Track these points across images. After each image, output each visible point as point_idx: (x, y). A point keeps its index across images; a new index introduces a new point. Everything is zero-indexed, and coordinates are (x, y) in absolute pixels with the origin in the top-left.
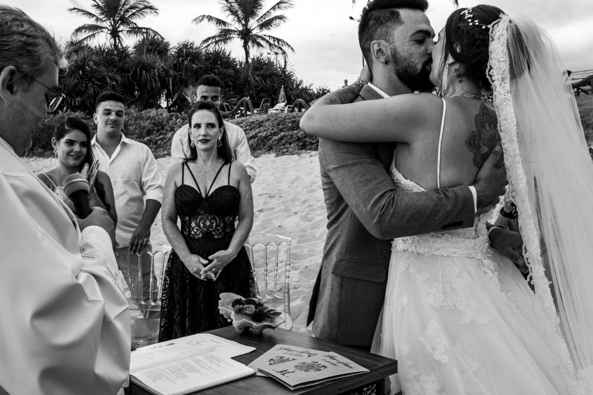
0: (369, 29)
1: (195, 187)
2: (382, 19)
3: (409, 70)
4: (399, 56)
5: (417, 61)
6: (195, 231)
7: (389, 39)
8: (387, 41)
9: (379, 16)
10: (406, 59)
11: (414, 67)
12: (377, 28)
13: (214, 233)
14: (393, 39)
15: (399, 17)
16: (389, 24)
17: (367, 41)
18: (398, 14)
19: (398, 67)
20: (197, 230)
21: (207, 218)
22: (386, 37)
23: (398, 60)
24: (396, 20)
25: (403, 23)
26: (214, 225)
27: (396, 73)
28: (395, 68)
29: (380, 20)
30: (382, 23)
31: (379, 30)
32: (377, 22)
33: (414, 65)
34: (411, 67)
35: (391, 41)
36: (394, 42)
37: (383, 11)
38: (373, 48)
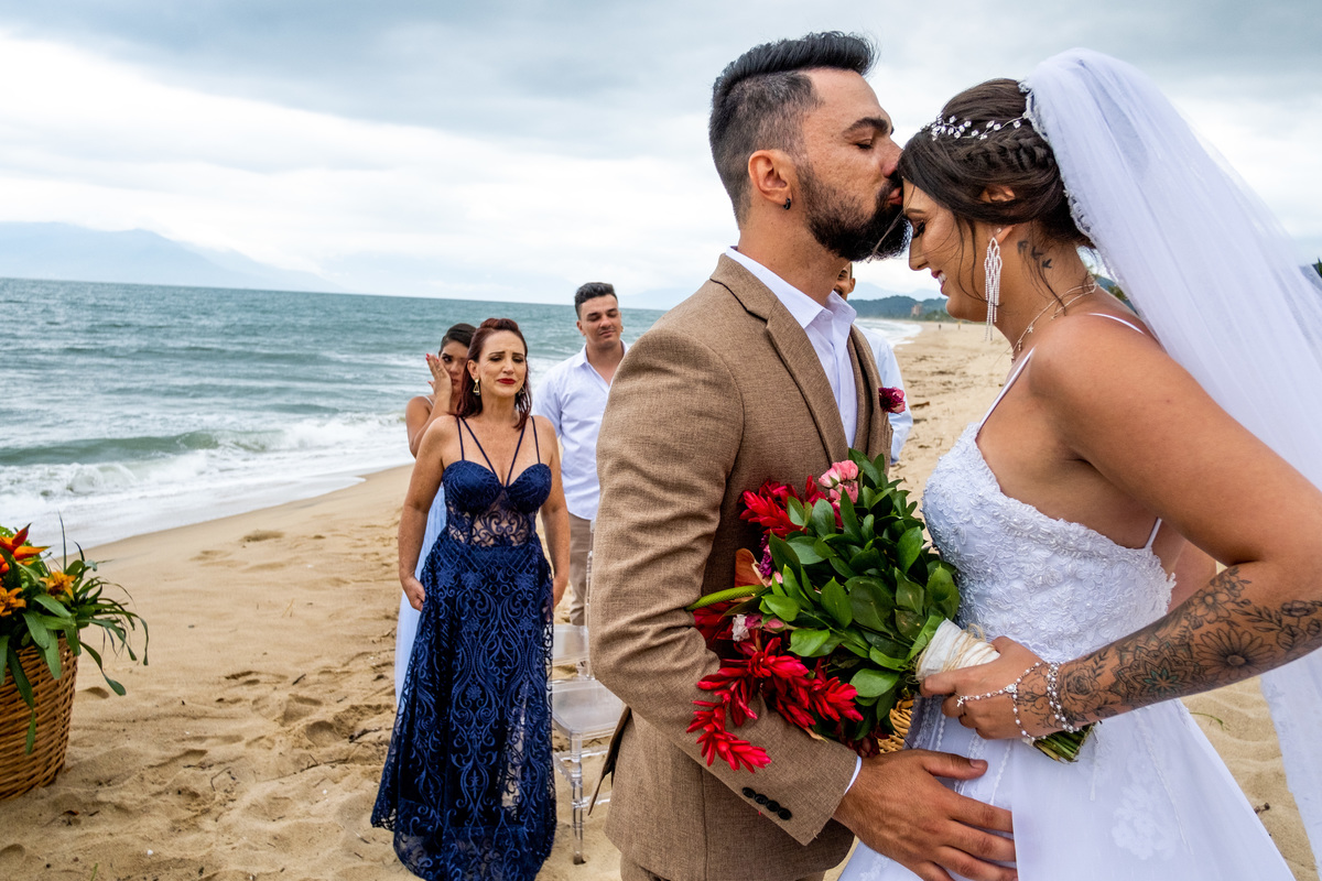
0: (739, 127)
1: (486, 466)
2: (770, 98)
3: (843, 218)
4: (817, 185)
5: (862, 195)
6: (483, 536)
7: (791, 145)
8: (788, 150)
9: (762, 92)
10: (835, 191)
11: (857, 209)
12: (758, 120)
13: (512, 538)
14: (802, 142)
15: (812, 90)
16: (788, 107)
17: (736, 152)
18: (808, 84)
19: (815, 213)
20: (486, 534)
21: (506, 516)
22: (785, 139)
23: (818, 195)
24: (805, 97)
25: (822, 103)
26: (514, 527)
27: (811, 226)
28: (807, 216)
29: (764, 101)
30: (771, 108)
31: (764, 124)
32: (758, 106)
33: (856, 205)
34: (849, 210)
35: (798, 149)
36: (806, 152)
37: (770, 78)
38: (754, 168)
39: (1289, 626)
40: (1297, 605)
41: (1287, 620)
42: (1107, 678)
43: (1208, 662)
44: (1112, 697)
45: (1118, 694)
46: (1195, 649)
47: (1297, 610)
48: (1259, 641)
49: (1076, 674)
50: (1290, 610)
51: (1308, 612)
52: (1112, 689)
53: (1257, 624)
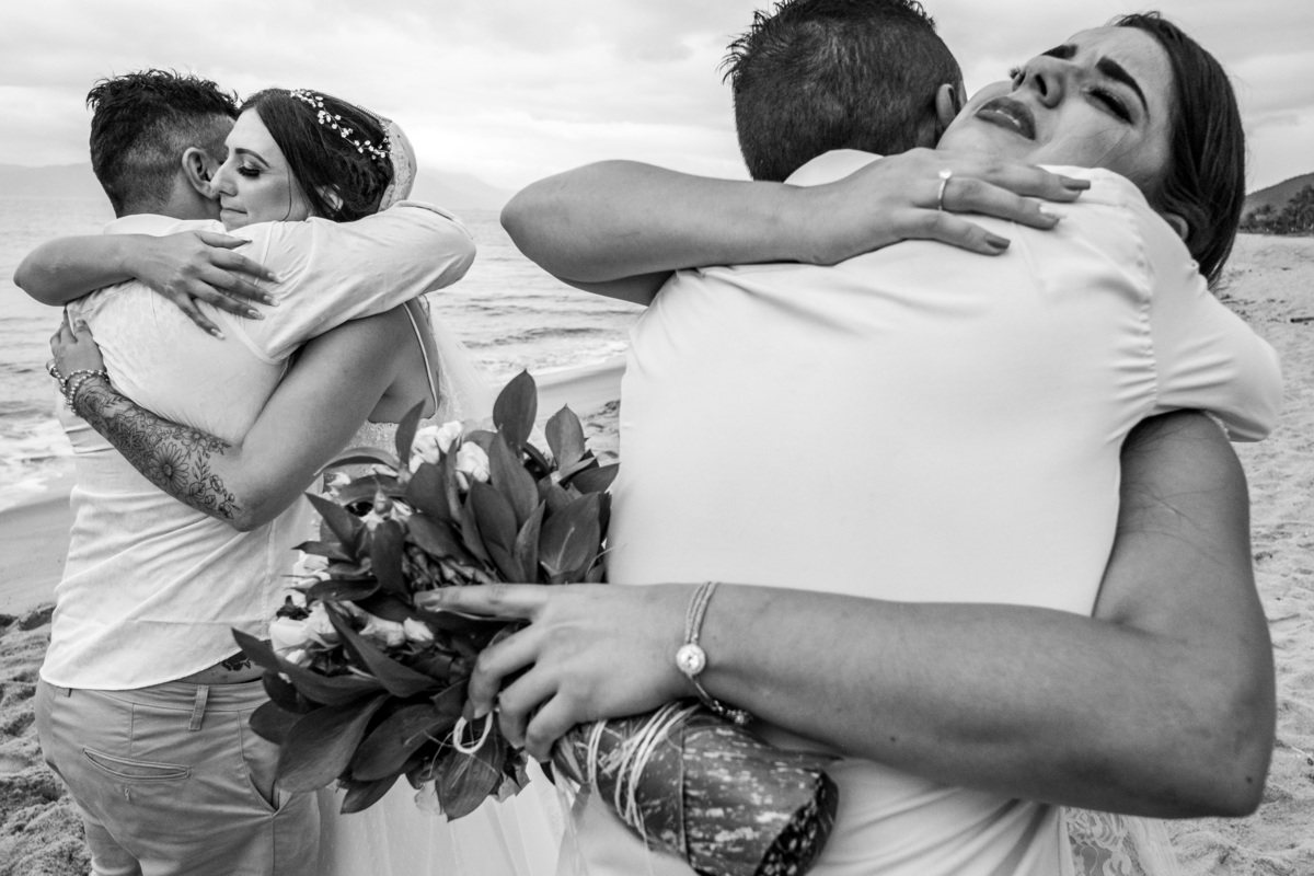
39: (204, 485)
40: (219, 483)
41: (207, 482)
42: (110, 412)
43: (157, 456)
44: (104, 424)
45: (108, 424)
46: (160, 444)
47: (216, 484)
48: (186, 475)
49: (98, 396)
50: (214, 480)
51: (218, 490)
52: (108, 420)
53: (196, 468)
